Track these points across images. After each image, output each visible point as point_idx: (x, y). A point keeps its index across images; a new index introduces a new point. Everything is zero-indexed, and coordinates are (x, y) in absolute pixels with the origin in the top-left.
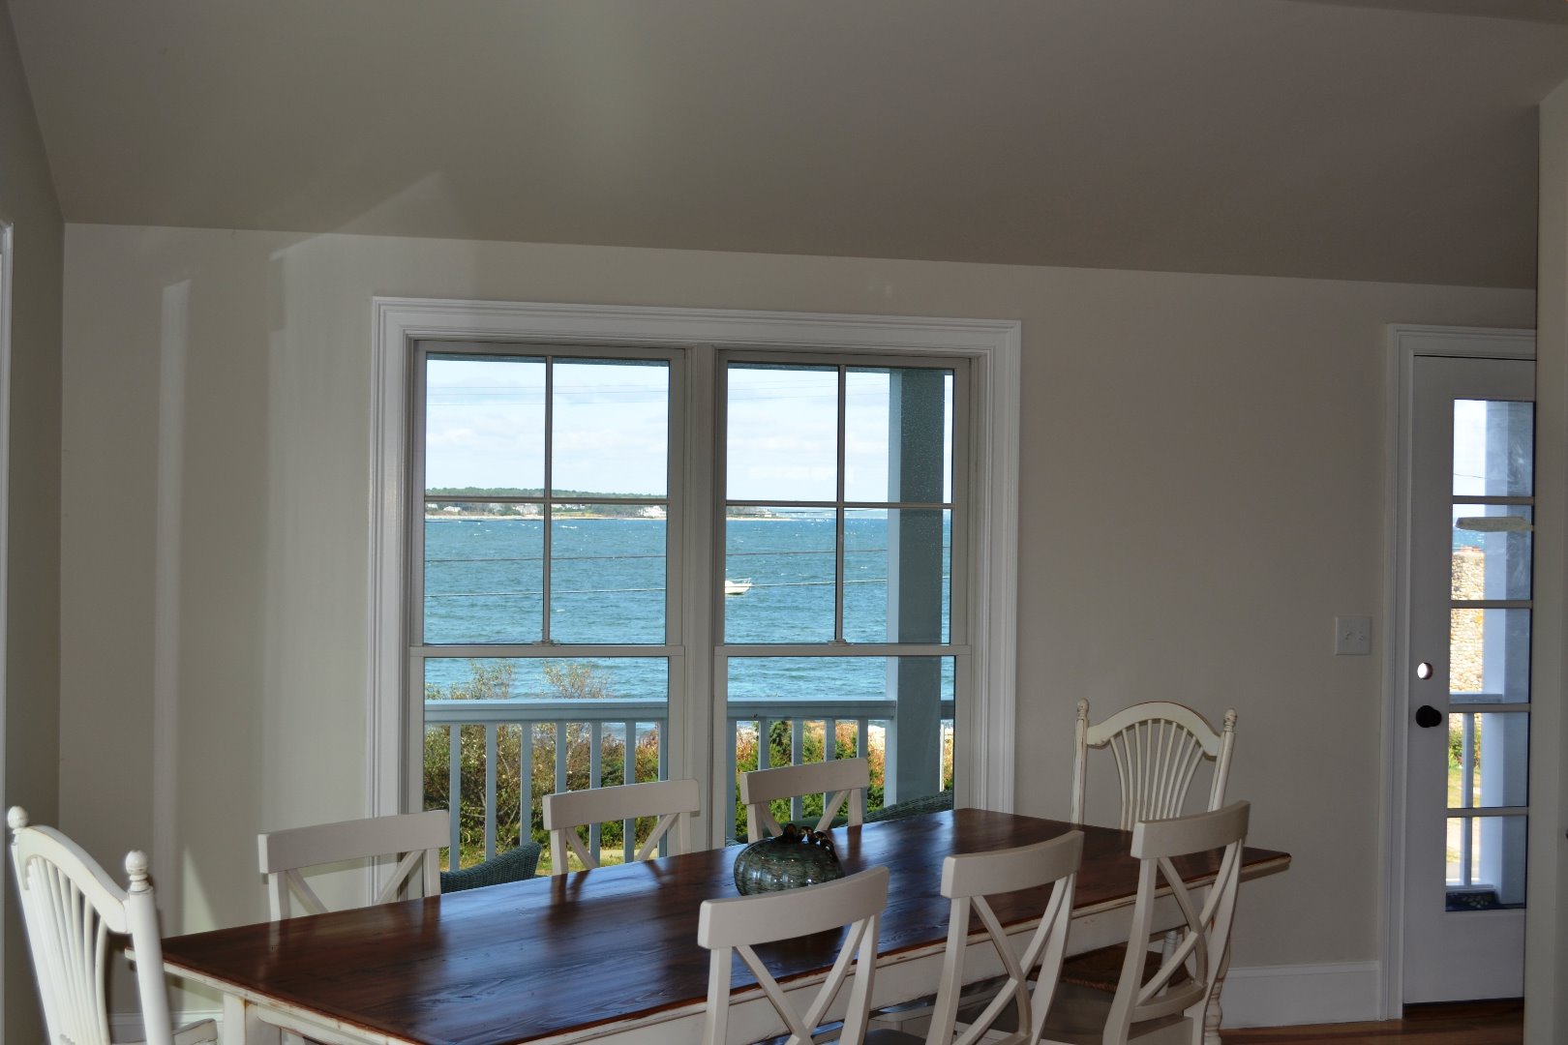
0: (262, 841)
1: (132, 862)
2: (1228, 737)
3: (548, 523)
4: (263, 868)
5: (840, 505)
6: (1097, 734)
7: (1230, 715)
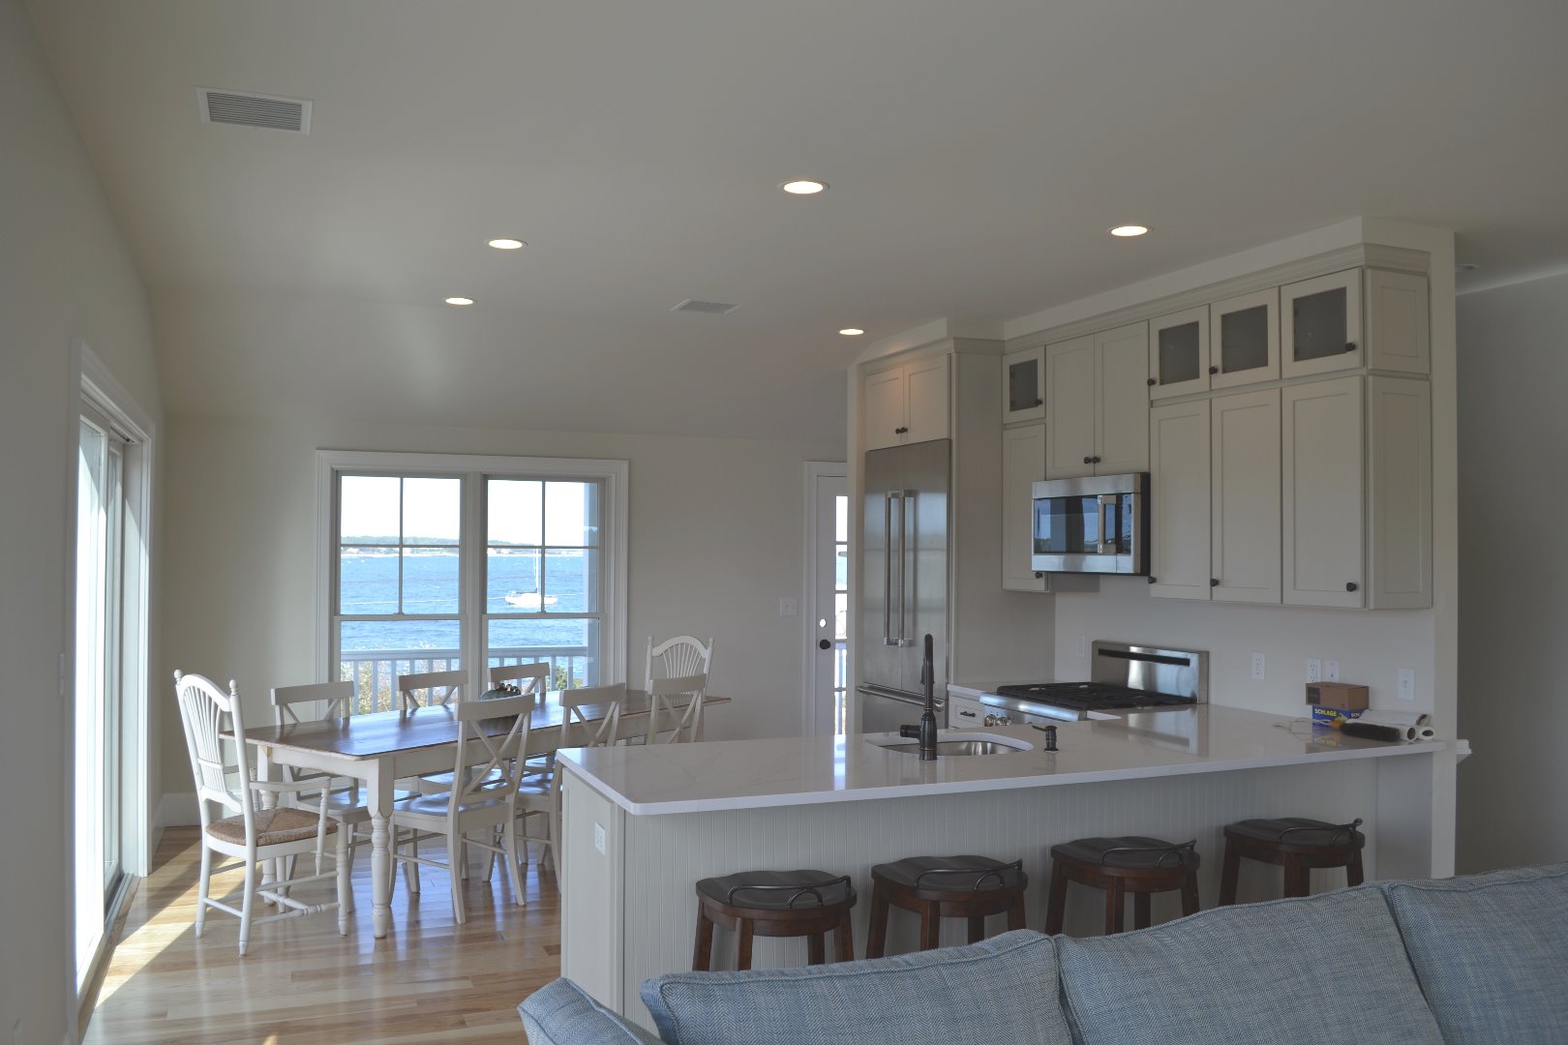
0: (273, 692)
1: (232, 684)
2: (710, 649)
3: (401, 557)
4: (273, 702)
5: (543, 548)
6: (658, 651)
7: (711, 640)
